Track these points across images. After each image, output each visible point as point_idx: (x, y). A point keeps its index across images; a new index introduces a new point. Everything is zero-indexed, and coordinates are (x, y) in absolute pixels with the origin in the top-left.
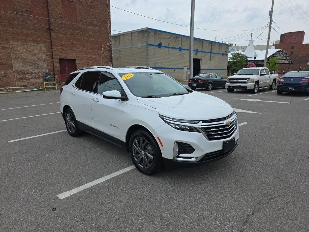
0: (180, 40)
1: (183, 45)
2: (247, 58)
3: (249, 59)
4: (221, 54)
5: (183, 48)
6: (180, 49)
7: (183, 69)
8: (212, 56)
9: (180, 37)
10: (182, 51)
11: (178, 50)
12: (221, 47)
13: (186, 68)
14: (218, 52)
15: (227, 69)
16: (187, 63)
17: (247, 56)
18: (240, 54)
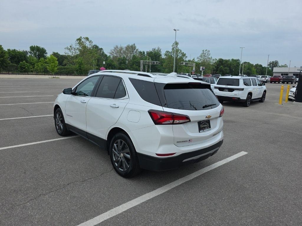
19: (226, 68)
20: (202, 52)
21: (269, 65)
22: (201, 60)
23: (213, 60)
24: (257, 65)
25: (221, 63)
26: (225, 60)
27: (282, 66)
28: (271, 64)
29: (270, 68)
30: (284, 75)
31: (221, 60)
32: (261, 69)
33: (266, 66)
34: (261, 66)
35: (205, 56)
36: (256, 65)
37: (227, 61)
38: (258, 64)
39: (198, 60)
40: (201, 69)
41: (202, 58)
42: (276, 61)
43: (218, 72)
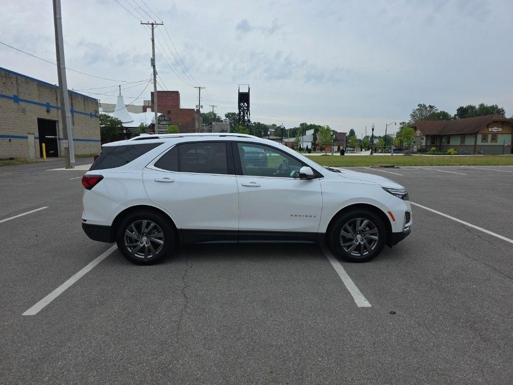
0: (15, 82)
1: (21, 93)
2: (120, 123)
3: (124, 125)
4: (89, 115)
5: (21, 97)
6: (16, 99)
7: (27, 138)
8: (74, 117)
9: (14, 76)
10: (21, 103)
11: (12, 102)
12: (86, 103)
13: (33, 136)
14: (83, 112)
15: (100, 140)
16: (34, 127)
17: (120, 121)
18: (109, 117)
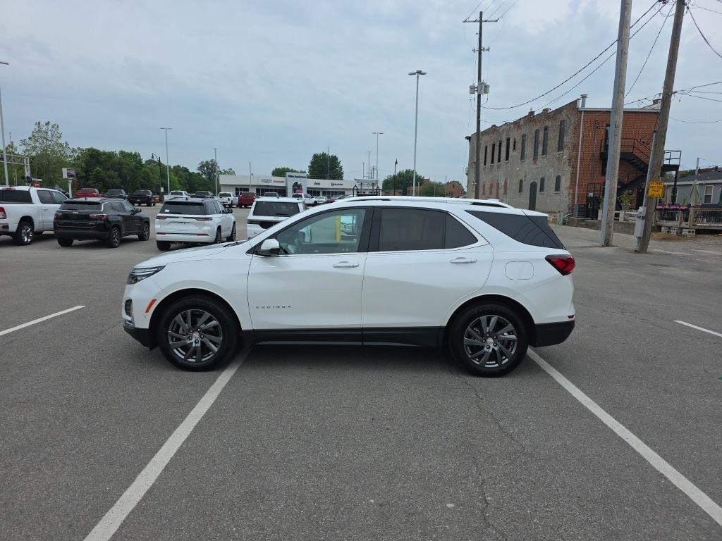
19: (111, 172)
20: (34, 127)
21: (200, 168)
22: (34, 148)
23: (74, 150)
24: (177, 170)
25: (94, 161)
26: (104, 153)
27: (225, 172)
28: (203, 166)
29: (204, 176)
30: (241, 190)
31: (94, 153)
32: (188, 178)
33: (196, 172)
34: (186, 170)
35: (47, 140)
36: (174, 167)
37: (110, 156)
38: (179, 166)
39: (24, 148)
40: (65, 176)
41: (37, 144)
42: (212, 161)
43: (90, 182)
